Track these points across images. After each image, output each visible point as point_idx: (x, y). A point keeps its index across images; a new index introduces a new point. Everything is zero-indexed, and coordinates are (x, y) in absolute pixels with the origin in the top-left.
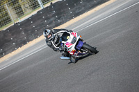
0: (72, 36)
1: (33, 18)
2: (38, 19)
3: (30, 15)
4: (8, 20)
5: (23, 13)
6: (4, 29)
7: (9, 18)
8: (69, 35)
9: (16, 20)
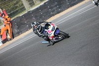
0: (52, 26)
1: (41, 8)
2: (45, 8)
3: (39, 6)
4: (23, 9)
5: (34, 4)
6: (21, 16)
7: (24, 7)
8: (50, 25)
9: (29, 9)
